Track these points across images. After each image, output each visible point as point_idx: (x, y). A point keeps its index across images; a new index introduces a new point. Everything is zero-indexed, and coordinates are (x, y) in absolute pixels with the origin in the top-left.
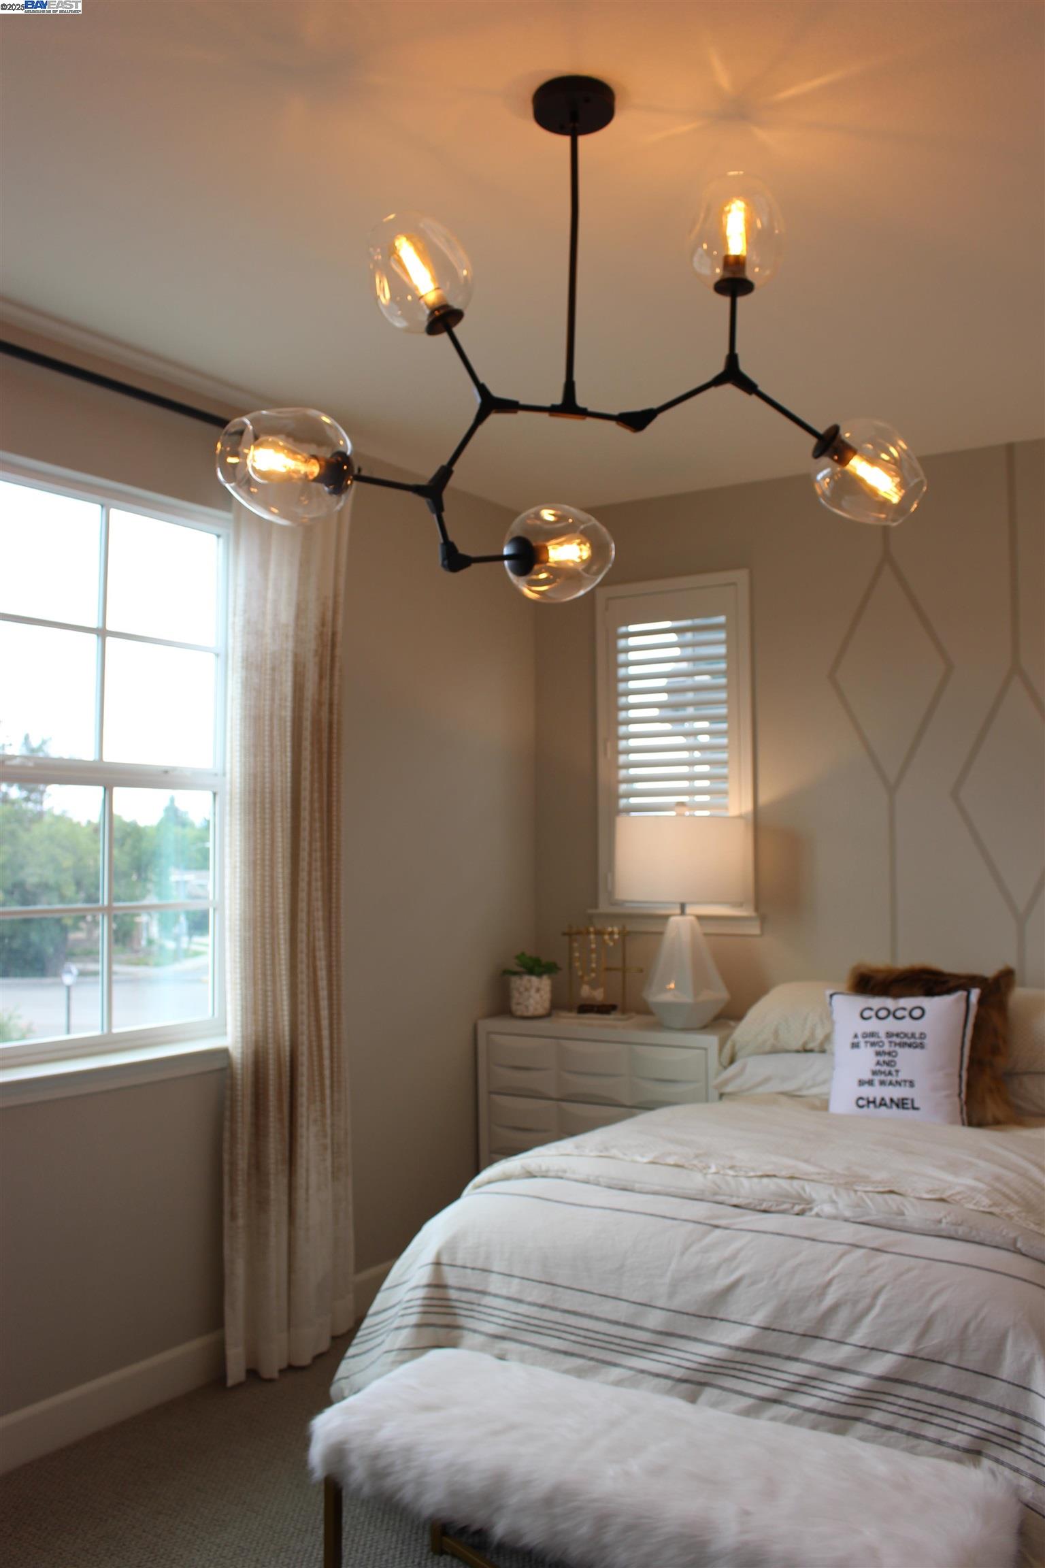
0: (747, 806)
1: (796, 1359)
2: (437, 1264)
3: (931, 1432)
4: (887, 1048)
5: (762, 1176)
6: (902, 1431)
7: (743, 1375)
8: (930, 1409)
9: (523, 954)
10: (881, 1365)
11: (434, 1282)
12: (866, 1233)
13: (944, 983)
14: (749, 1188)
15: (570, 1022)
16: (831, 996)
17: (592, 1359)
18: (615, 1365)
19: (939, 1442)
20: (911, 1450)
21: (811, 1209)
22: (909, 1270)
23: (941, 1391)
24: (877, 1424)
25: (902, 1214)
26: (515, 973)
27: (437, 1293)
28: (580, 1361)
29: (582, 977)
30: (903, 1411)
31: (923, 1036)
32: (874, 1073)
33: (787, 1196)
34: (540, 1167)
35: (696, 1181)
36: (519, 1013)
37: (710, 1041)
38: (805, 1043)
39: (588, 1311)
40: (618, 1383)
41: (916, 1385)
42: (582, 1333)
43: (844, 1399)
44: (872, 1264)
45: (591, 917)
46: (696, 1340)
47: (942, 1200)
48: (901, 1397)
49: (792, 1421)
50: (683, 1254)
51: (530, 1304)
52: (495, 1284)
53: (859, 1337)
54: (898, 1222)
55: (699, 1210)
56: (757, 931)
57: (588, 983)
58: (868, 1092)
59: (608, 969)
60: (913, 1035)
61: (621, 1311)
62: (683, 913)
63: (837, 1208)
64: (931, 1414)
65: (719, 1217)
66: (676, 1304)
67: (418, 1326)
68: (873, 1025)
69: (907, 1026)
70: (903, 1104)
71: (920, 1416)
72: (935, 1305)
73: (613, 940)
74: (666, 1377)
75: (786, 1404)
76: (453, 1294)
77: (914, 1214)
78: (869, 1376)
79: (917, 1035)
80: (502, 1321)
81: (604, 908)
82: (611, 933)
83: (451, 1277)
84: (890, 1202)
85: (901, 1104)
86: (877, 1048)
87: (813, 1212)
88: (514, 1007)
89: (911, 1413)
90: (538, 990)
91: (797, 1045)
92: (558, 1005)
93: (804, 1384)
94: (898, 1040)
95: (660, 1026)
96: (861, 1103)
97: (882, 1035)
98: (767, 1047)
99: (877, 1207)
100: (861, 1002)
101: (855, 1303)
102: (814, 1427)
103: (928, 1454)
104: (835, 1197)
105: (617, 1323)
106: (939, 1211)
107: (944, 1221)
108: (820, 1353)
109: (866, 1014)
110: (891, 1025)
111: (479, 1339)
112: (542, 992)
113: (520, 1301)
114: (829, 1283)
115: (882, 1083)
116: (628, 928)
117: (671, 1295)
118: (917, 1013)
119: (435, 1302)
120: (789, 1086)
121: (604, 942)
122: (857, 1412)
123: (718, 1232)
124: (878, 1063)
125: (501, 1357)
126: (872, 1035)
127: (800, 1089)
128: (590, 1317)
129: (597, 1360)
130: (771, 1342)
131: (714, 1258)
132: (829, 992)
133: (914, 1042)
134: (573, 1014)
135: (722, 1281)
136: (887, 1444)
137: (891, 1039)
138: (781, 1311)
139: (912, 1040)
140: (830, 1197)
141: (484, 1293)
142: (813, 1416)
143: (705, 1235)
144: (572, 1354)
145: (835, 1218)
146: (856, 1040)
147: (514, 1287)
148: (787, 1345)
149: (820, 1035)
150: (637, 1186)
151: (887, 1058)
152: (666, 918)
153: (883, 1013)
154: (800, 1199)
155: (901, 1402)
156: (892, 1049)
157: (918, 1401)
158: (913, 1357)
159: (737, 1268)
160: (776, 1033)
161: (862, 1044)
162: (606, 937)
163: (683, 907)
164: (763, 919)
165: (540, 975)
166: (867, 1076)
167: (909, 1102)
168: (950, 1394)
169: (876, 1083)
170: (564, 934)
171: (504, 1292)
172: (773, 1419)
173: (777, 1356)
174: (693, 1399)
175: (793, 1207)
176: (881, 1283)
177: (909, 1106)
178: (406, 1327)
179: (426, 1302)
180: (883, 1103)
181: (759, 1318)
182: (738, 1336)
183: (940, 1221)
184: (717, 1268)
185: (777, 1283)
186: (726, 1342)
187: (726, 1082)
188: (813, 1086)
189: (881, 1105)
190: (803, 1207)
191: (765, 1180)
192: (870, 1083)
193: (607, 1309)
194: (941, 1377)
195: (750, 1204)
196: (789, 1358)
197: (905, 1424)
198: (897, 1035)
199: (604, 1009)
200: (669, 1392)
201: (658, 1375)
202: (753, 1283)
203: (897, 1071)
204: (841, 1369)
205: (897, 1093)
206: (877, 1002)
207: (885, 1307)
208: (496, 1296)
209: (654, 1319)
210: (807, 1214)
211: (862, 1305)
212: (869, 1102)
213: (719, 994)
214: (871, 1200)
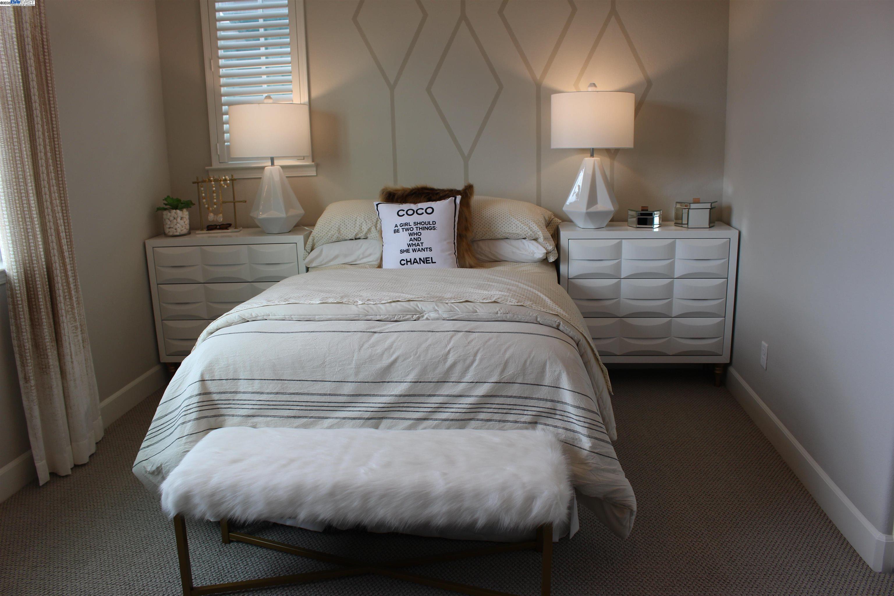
0: (305, 99)
1: (434, 395)
2: (203, 381)
3: (511, 418)
4: (415, 231)
5: (391, 302)
6: (496, 421)
7: (404, 409)
8: (510, 407)
9: (168, 197)
10: (482, 390)
11: (202, 392)
12: (459, 325)
13: (437, 194)
14: (384, 310)
15: (202, 236)
16: (377, 205)
17: (311, 417)
18: (327, 418)
19: (516, 422)
20: (501, 429)
21: (423, 316)
22: (490, 339)
23: (515, 397)
24: (482, 420)
25: (476, 312)
26: (165, 209)
27: (205, 398)
28: (305, 420)
29: (208, 208)
30: (496, 411)
31: (434, 223)
32: (409, 245)
33: (409, 311)
34: (251, 315)
35: (353, 310)
36: (171, 234)
37: (299, 238)
38: (356, 235)
39: (306, 391)
40: (330, 427)
41: (501, 396)
42: (304, 404)
43: (464, 411)
44: (469, 339)
45: (207, 171)
46: (374, 395)
47: (495, 302)
48: (494, 404)
49: (435, 427)
50: (360, 350)
51: (268, 393)
52: (243, 386)
53: (469, 377)
54: (474, 316)
55: (361, 325)
56: (314, 174)
57: (213, 212)
58: (406, 256)
59: (224, 202)
60: (429, 223)
61: (327, 388)
62: (273, 164)
63: (438, 313)
64: (510, 409)
65: (374, 327)
66: (360, 378)
67: (197, 419)
68: (406, 219)
69: (425, 218)
70: (427, 261)
71: (505, 411)
72: (507, 355)
73: (227, 184)
74: (359, 419)
75: (431, 419)
76: (215, 397)
77: (482, 311)
78: (476, 396)
79: (431, 223)
80: (251, 407)
81: (216, 165)
82: (225, 180)
83: (212, 387)
84: (468, 306)
85: (426, 261)
86: (410, 232)
87: (425, 318)
88: (167, 231)
89: (500, 411)
90: (182, 218)
91: (352, 236)
92: (193, 228)
93: (440, 407)
94: (421, 226)
95: (264, 233)
96: (403, 262)
97: (412, 224)
98: (334, 239)
99: (461, 310)
100: (395, 207)
101: (465, 360)
102: (448, 428)
103: (511, 429)
104: (436, 308)
105: (325, 395)
106: (496, 308)
107: (499, 312)
108: (447, 389)
109: (401, 213)
110: (416, 218)
111: (236, 420)
112: (185, 219)
113: (262, 393)
114: (449, 352)
115: (414, 250)
116: (235, 177)
117: (357, 374)
118: (430, 210)
119: (205, 403)
120: (349, 260)
121: (221, 185)
122: (471, 416)
123: (376, 335)
124: (411, 240)
125: (254, 427)
126: (406, 224)
127: (356, 261)
128: (308, 394)
129: (315, 418)
130: (419, 389)
131: (379, 349)
132: (375, 203)
133: (430, 226)
134: (205, 232)
135: (386, 361)
136: (488, 429)
137: (417, 226)
138: (424, 371)
139: (429, 226)
140: (434, 308)
141: (236, 392)
142: (447, 422)
143: (369, 338)
144: (299, 417)
145: (438, 319)
146: (396, 228)
147: (256, 386)
148: (428, 389)
149: (365, 229)
150: (317, 317)
151: (416, 237)
152: (263, 168)
153: (410, 212)
154: (416, 312)
155: (494, 406)
156: (418, 231)
157: (503, 404)
158: (499, 383)
159: (394, 353)
160: (339, 230)
161: (401, 230)
162: (222, 182)
163: (272, 160)
164: (317, 166)
165: (181, 209)
166: (406, 247)
167: (430, 259)
168: (520, 397)
169: (411, 251)
170: (193, 183)
171: (250, 390)
172: (425, 428)
173: (423, 395)
174: (377, 427)
175: (412, 317)
176: (475, 349)
177: (430, 261)
178: (190, 421)
179: (200, 404)
180: (415, 261)
181: (411, 377)
182: (400, 389)
183: (497, 313)
184: (383, 354)
185: (419, 356)
186: (393, 393)
187: (311, 261)
188: (363, 258)
189: (414, 262)
190: (418, 315)
191: (393, 304)
192: (407, 251)
193: (318, 388)
194: (515, 390)
195: (388, 318)
196: (430, 396)
197: (497, 417)
198: (420, 223)
199: (225, 227)
200: (362, 426)
201: (354, 419)
202: (405, 360)
203: (422, 243)
204: (461, 396)
205: (422, 255)
206: (406, 207)
207: (481, 360)
208: (244, 393)
209: (348, 389)
210: (420, 319)
211: (468, 362)
212: (407, 262)
213: (299, 211)
214: (457, 307)
